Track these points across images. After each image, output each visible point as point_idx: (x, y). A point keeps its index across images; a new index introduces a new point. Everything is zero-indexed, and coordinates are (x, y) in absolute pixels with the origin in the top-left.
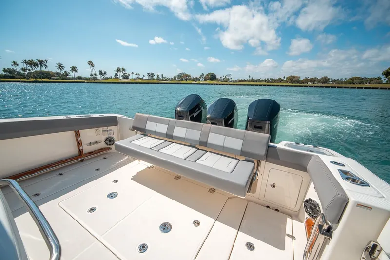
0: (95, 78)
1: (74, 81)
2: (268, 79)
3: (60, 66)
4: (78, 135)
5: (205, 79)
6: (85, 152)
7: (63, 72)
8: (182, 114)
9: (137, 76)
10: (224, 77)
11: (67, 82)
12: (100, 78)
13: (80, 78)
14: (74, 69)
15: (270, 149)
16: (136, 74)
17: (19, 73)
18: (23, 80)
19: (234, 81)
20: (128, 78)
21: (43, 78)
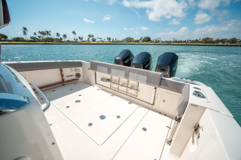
0: (77, 42)
1: (65, 43)
2: (187, 40)
3: (58, 34)
4: (61, 71)
5: (143, 41)
6: (65, 80)
7: (59, 38)
8: (119, 62)
9: (100, 40)
10: (156, 40)
11: (61, 44)
12: (79, 41)
13: (68, 41)
14: (65, 36)
15: (162, 80)
16: (100, 38)
17: (38, 39)
18: (39, 43)
19: (163, 42)
20: (95, 41)
21: (49, 41)
